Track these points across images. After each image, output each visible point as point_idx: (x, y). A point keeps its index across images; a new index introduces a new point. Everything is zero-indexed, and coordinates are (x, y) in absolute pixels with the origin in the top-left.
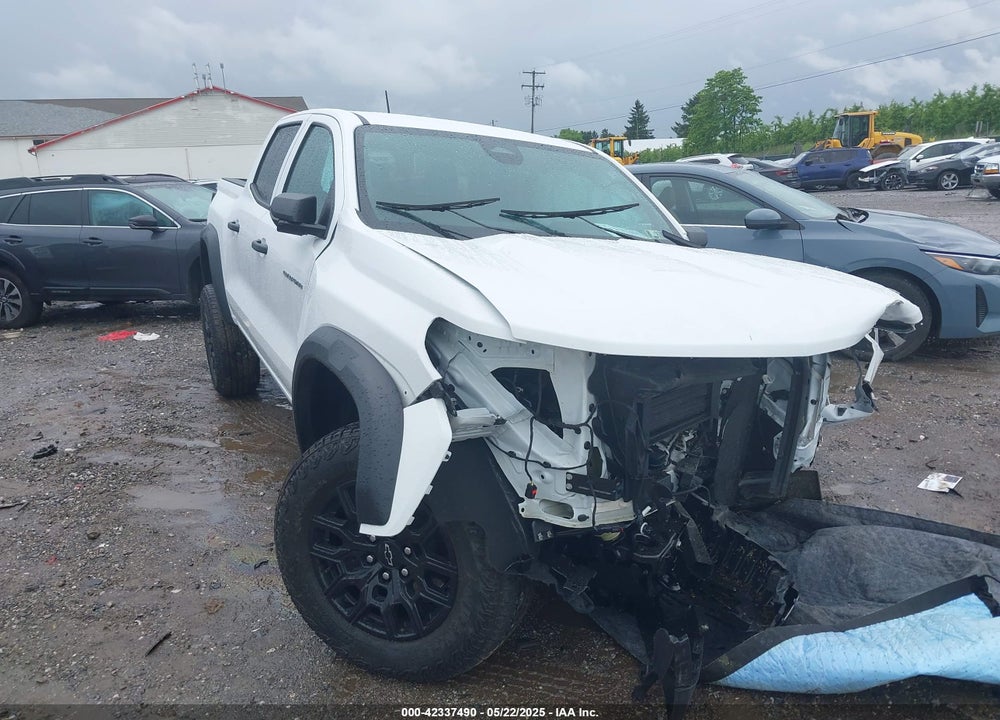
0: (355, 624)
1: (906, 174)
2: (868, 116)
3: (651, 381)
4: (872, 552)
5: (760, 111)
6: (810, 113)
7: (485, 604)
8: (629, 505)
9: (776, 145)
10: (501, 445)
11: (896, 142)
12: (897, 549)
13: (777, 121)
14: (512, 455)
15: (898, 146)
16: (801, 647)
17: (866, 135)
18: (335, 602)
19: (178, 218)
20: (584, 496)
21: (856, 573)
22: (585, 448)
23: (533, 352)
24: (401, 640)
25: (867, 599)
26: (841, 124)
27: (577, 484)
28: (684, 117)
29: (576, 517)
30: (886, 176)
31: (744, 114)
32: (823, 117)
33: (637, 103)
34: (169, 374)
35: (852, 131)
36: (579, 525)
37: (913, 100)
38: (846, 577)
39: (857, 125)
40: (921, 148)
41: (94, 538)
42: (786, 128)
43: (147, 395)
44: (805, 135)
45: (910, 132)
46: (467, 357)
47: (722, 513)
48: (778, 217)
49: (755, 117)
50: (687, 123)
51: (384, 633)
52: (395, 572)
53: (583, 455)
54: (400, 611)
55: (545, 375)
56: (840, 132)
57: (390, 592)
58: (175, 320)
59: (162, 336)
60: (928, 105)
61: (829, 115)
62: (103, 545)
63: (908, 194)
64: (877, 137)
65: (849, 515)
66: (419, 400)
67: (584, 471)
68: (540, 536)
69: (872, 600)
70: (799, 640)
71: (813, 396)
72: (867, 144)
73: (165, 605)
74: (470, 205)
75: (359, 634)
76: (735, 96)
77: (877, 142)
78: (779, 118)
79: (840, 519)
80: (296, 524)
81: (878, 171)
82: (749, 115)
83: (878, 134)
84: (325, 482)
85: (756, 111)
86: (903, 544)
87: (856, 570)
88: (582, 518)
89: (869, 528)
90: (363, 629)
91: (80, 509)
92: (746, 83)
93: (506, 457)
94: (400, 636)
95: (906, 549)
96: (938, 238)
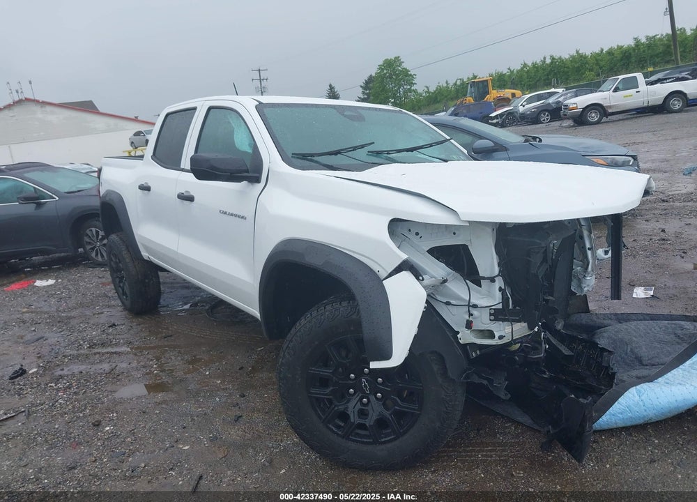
0: (348, 439)
1: (518, 116)
2: (487, 81)
3: (538, 241)
4: (635, 337)
5: (415, 84)
6: (447, 82)
7: (447, 405)
8: (525, 325)
9: (428, 105)
10: (439, 298)
11: (506, 96)
12: (649, 333)
13: (426, 89)
14: (448, 304)
15: (508, 98)
16: (636, 394)
17: (488, 93)
18: (330, 426)
19: (55, 192)
20: (501, 322)
21: (632, 351)
22: (500, 291)
23: (454, 234)
24: (385, 443)
25: (643, 365)
26: (471, 87)
27: (497, 315)
28: (363, 93)
29: (497, 337)
30: (506, 118)
31: (405, 87)
32: (455, 84)
33: (330, 86)
34: (82, 305)
35: (478, 91)
36: (500, 342)
37: (509, 69)
38: (626, 354)
39: (481, 88)
40: (524, 98)
41: (97, 424)
42: (432, 93)
43: (73, 322)
44: (446, 97)
45: (513, 89)
46: (408, 243)
47: (561, 325)
48: (491, 144)
49: (412, 88)
50: (366, 96)
51: (371, 441)
52: (372, 398)
53: (498, 295)
54: (381, 423)
55: (465, 247)
56: (471, 93)
57: (371, 412)
58: (59, 269)
59: (57, 281)
60: (518, 71)
61: (458, 83)
62: (108, 428)
63: (523, 128)
64: (494, 94)
65: (610, 319)
66: (390, 275)
67: (500, 306)
68: (474, 354)
69: (647, 365)
70: (633, 390)
71: (588, 246)
72: (489, 98)
73: (184, 458)
74: (355, 149)
75: (353, 446)
76: (397, 75)
77: (495, 97)
78: (427, 87)
79: (606, 322)
80: (297, 377)
81: (501, 115)
82: (409, 87)
83: (495, 91)
84: (316, 343)
85: (412, 83)
86: (651, 330)
87: (631, 349)
88: (501, 338)
89: (628, 324)
90: (354, 441)
91: (73, 407)
92: (404, 65)
93: (444, 306)
94: (383, 440)
95: (653, 332)
96: (588, 148)
